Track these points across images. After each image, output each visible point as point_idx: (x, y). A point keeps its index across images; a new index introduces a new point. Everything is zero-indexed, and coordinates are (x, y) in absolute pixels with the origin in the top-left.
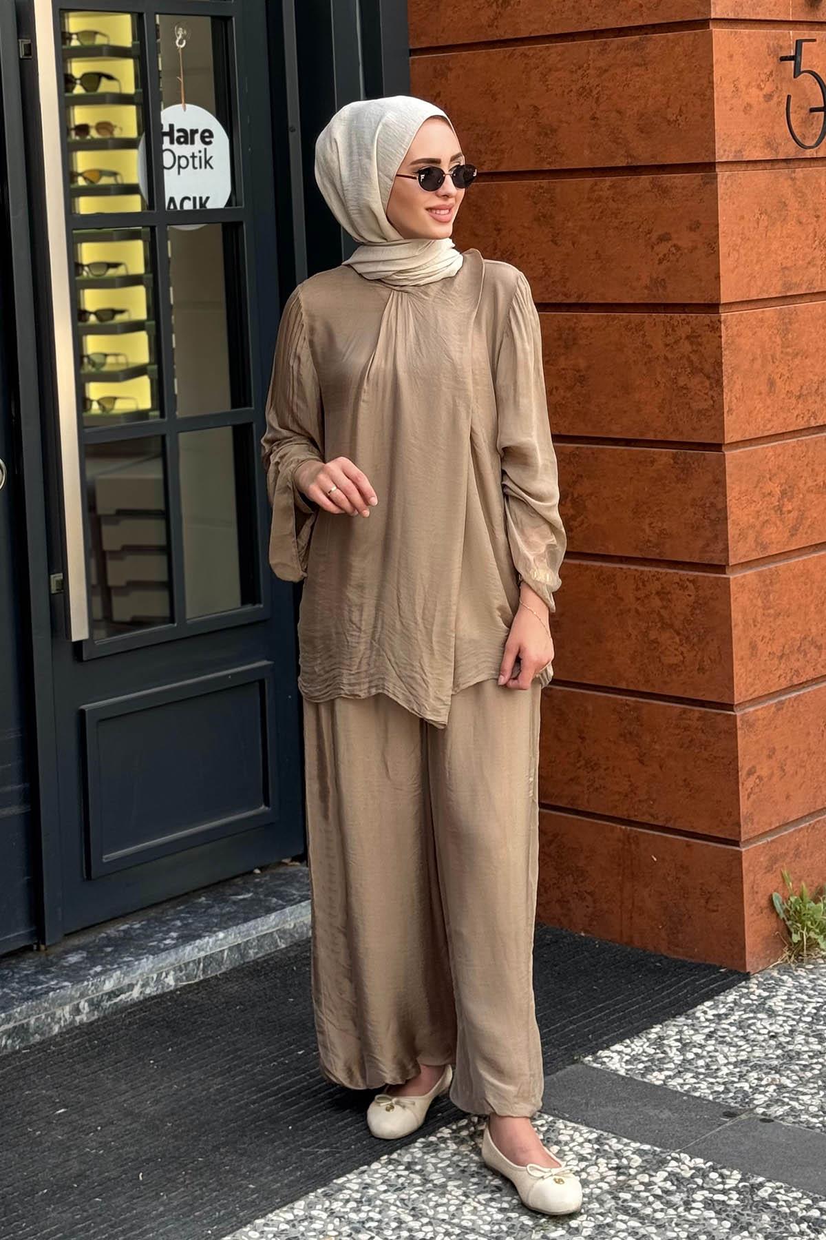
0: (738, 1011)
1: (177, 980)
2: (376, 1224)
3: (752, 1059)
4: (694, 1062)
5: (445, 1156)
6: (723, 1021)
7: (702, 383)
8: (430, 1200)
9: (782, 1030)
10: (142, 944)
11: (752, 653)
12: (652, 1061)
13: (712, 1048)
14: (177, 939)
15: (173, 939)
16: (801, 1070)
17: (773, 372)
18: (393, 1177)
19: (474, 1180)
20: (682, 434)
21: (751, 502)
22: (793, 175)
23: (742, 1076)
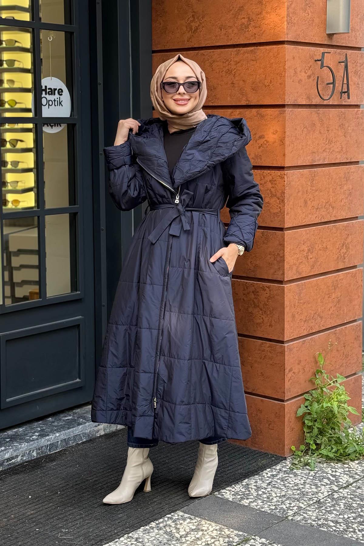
0: (281, 473)
1: (37, 454)
3: (287, 495)
4: (262, 495)
5: (153, 535)
6: (275, 478)
7: (276, 201)
9: (300, 482)
10: (23, 438)
11: (293, 319)
13: (269, 490)
14: (38, 436)
15: (36, 436)
16: (308, 500)
17: (306, 197)
20: (266, 223)
21: (295, 254)
22: (318, 112)
23: (283, 502)
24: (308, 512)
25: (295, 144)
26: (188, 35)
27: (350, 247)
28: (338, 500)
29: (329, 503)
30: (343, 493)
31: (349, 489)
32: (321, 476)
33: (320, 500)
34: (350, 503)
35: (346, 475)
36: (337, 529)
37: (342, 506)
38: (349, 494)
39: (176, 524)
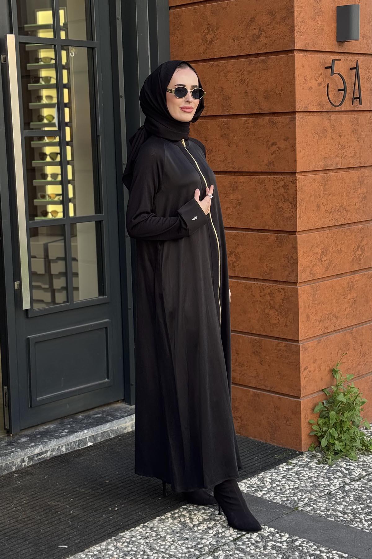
0: (297, 467)
1: (66, 449)
2: (134, 552)
3: (300, 487)
4: (275, 488)
5: (167, 525)
6: (290, 471)
7: (289, 206)
8: (158, 543)
9: (314, 475)
10: (53, 435)
11: (307, 320)
12: (258, 487)
13: (284, 482)
14: (67, 432)
15: (65, 432)
16: (320, 492)
17: (319, 201)
18: (144, 533)
19: (178, 535)
20: (280, 227)
21: (308, 256)
22: (330, 118)
23: (295, 494)
24: (318, 503)
25: (307, 150)
26: (203, 48)
27: (365, 249)
28: (349, 492)
29: (339, 495)
30: (355, 485)
31: (360, 482)
32: (335, 469)
33: (331, 492)
34: (360, 495)
35: (359, 469)
36: (344, 519)
37: (352, 498)
38: (360, 486)
39: (190, 514)
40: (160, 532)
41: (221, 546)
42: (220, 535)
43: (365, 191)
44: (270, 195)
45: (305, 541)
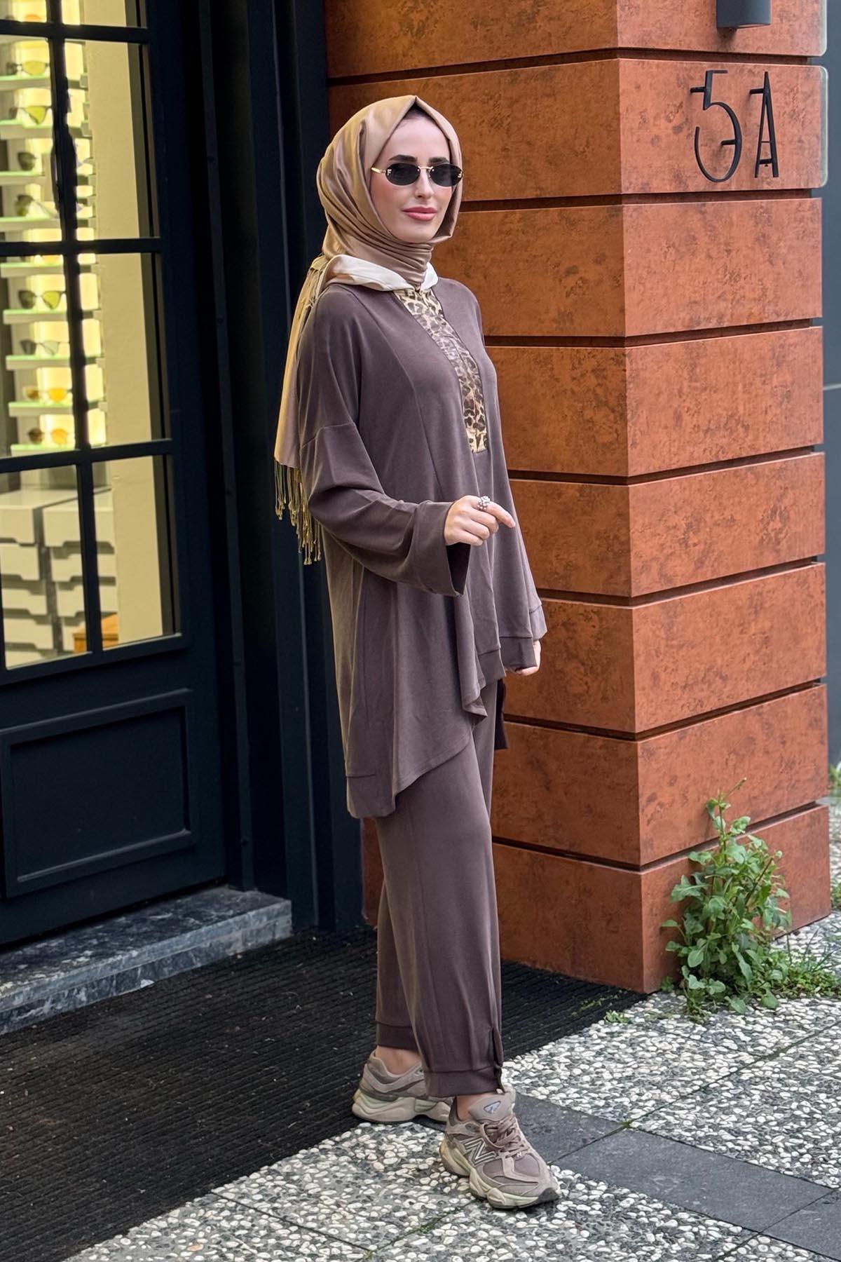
0: (630, 1028)
1: (89, 996)
2: (246, 1232)
3: (637, 1075)
4: (580, 1078)
5: (324, 1167)
6: (615, 1039)
7: (607, 416)
8: (302, 1209)
9: (670, 1047)
10: (56, 962)
11: (654, 685)
12: (539, 1077)
13: (598, 1065)
16: (683, 1086)
17: (679, 406)
18: (270, 1187)
19: (348, 1190)
20: (588, 466)
21: (654, 535)
22: (703, 209)
23: (624, 1092)
24: (677, 1112)
25: (648, 285)
26: (403, 43)
27: (792, 515)
28: (749, 1084)
29: (728, 1091)
30: (765, 1068)
31: (777, 1061)
32: (720, 1033)
33: (709, 1084)
34: (775, 1090)
35: (775, 1031)
36: (737, 1147)
37: (757, 1097)
38: (776, 1070)
39: (380, 1143)
40: (307, 1183)
41: (448, 1213)
42: (447, 1190)
43: (789, 378)
44: (565, 391)
45: (644, 1198)
